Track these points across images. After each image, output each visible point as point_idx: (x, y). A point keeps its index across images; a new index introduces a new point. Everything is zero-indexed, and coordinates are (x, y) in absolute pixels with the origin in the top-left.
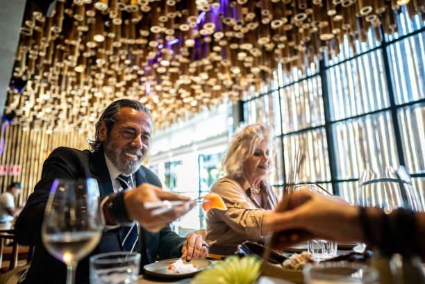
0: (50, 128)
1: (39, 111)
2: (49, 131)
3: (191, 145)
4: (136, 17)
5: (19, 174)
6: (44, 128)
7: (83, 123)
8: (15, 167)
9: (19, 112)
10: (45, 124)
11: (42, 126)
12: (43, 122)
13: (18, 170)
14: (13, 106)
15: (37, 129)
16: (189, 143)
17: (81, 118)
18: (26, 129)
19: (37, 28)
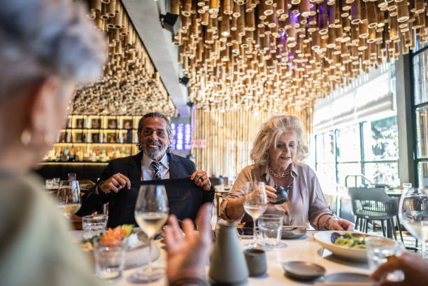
0: (223, 108)
1: (210, 96)
2: (223, 111)
3: (352, 112)
4: (249, 7)
5: (205, 146)
6: (219, 108)
7: (246, 101)
8: (203, 141)
9: (199, 99)
10: (219, 105)
11: (217, 107)
12: (217, 104)
13: (204, 143)
14: (193, 95)
15: (213, 110)
16: (349, 110)
17: (243, 97)
18: (207, 110)
19: (184, 38)
